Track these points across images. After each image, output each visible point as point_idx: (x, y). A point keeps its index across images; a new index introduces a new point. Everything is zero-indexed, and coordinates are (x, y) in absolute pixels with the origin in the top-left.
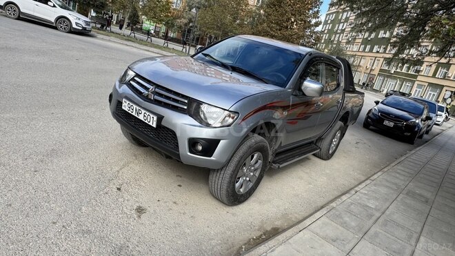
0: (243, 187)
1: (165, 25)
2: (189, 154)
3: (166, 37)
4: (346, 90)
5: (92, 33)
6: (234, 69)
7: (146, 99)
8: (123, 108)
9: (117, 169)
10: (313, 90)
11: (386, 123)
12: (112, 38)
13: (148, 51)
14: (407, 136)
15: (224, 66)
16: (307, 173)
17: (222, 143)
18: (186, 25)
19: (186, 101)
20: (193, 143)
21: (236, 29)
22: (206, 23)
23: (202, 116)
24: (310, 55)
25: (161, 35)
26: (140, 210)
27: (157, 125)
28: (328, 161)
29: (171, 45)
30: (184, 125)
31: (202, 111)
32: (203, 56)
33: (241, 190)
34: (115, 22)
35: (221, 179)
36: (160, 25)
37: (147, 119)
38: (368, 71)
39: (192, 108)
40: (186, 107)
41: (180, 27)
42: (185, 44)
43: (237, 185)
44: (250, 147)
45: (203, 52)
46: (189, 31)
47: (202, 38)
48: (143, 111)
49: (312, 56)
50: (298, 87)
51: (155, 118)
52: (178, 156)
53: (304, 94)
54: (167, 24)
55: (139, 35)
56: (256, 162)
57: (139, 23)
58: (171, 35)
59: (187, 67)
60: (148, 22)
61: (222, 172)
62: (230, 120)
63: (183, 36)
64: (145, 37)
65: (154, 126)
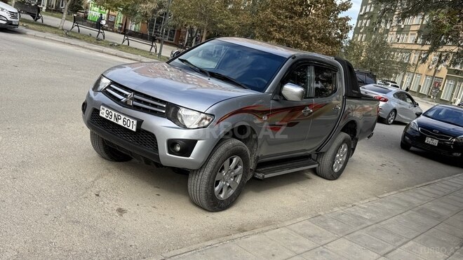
0: (223, 193)
1: (122, 12)
2: (168, 154)
3: (124, 31)
4: (349, 96)
5: (20, 28)
6: (212, 75)
7: (125, 105)
8: (101, 115)
9: (91, 179)
10: (296, 94)
11: (429, 140)
12: (48, 35)
13: (102, 52)
14: (456, 157)
15: (202, 72)
16: (302, 190)
17: (199, 144)
18: (154, 11)
19: (165, 106)
20: (172, 144)
21: (229, 18)
22: (184, 10)
23: (180, 119)
24: (293, 58)
25: (116, 27)
26: (121, 211)
27: (137, 129)
28: (334, 182)
29: (135, 43)
30: (163, 128)
31: (180, 114)
32: (180, 62)
33: (222, 196)
34: (44, 8)
35: (199, 180)
36: (116, 13)
37: (127, 124)
38: (432, 73)
39: (171, 112)
40: (164, 111)
41: (146, 15)
42: (153, 40)
43: (217, 189)
44: (227, 149)
45: (180, 58)
46: (159, 21)
47: (179, 31)
48: (123, 117)
49: (296, 59)
50: (278, 91)
51: (135, 122)
52: (158, 157)
53: (285, 99)
54: (125, 11)
55: (85, 30)
56: (236, 167)
57: (81, 8)
58: (132, 27)
59: (159, 73)
60: (96, 9)
61: (201, 174)
62: (207, 122)
63: (151, 28)
64: (94, 32)
65: (134, 129)
